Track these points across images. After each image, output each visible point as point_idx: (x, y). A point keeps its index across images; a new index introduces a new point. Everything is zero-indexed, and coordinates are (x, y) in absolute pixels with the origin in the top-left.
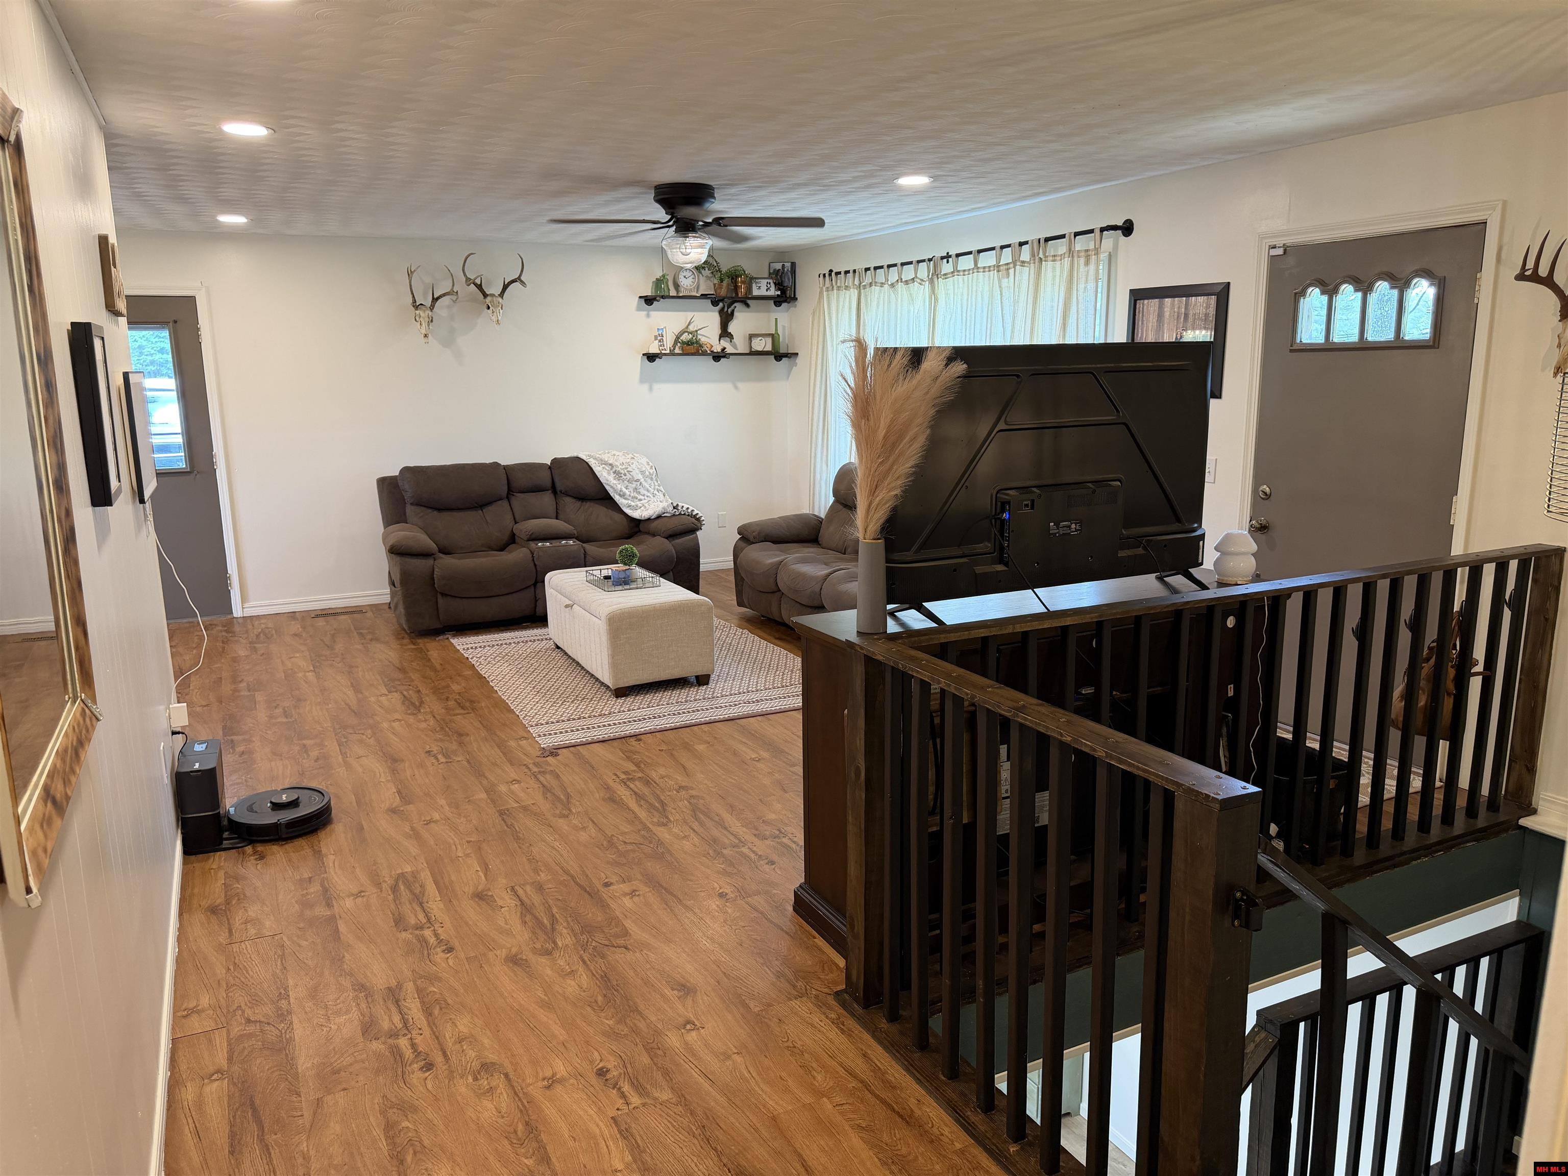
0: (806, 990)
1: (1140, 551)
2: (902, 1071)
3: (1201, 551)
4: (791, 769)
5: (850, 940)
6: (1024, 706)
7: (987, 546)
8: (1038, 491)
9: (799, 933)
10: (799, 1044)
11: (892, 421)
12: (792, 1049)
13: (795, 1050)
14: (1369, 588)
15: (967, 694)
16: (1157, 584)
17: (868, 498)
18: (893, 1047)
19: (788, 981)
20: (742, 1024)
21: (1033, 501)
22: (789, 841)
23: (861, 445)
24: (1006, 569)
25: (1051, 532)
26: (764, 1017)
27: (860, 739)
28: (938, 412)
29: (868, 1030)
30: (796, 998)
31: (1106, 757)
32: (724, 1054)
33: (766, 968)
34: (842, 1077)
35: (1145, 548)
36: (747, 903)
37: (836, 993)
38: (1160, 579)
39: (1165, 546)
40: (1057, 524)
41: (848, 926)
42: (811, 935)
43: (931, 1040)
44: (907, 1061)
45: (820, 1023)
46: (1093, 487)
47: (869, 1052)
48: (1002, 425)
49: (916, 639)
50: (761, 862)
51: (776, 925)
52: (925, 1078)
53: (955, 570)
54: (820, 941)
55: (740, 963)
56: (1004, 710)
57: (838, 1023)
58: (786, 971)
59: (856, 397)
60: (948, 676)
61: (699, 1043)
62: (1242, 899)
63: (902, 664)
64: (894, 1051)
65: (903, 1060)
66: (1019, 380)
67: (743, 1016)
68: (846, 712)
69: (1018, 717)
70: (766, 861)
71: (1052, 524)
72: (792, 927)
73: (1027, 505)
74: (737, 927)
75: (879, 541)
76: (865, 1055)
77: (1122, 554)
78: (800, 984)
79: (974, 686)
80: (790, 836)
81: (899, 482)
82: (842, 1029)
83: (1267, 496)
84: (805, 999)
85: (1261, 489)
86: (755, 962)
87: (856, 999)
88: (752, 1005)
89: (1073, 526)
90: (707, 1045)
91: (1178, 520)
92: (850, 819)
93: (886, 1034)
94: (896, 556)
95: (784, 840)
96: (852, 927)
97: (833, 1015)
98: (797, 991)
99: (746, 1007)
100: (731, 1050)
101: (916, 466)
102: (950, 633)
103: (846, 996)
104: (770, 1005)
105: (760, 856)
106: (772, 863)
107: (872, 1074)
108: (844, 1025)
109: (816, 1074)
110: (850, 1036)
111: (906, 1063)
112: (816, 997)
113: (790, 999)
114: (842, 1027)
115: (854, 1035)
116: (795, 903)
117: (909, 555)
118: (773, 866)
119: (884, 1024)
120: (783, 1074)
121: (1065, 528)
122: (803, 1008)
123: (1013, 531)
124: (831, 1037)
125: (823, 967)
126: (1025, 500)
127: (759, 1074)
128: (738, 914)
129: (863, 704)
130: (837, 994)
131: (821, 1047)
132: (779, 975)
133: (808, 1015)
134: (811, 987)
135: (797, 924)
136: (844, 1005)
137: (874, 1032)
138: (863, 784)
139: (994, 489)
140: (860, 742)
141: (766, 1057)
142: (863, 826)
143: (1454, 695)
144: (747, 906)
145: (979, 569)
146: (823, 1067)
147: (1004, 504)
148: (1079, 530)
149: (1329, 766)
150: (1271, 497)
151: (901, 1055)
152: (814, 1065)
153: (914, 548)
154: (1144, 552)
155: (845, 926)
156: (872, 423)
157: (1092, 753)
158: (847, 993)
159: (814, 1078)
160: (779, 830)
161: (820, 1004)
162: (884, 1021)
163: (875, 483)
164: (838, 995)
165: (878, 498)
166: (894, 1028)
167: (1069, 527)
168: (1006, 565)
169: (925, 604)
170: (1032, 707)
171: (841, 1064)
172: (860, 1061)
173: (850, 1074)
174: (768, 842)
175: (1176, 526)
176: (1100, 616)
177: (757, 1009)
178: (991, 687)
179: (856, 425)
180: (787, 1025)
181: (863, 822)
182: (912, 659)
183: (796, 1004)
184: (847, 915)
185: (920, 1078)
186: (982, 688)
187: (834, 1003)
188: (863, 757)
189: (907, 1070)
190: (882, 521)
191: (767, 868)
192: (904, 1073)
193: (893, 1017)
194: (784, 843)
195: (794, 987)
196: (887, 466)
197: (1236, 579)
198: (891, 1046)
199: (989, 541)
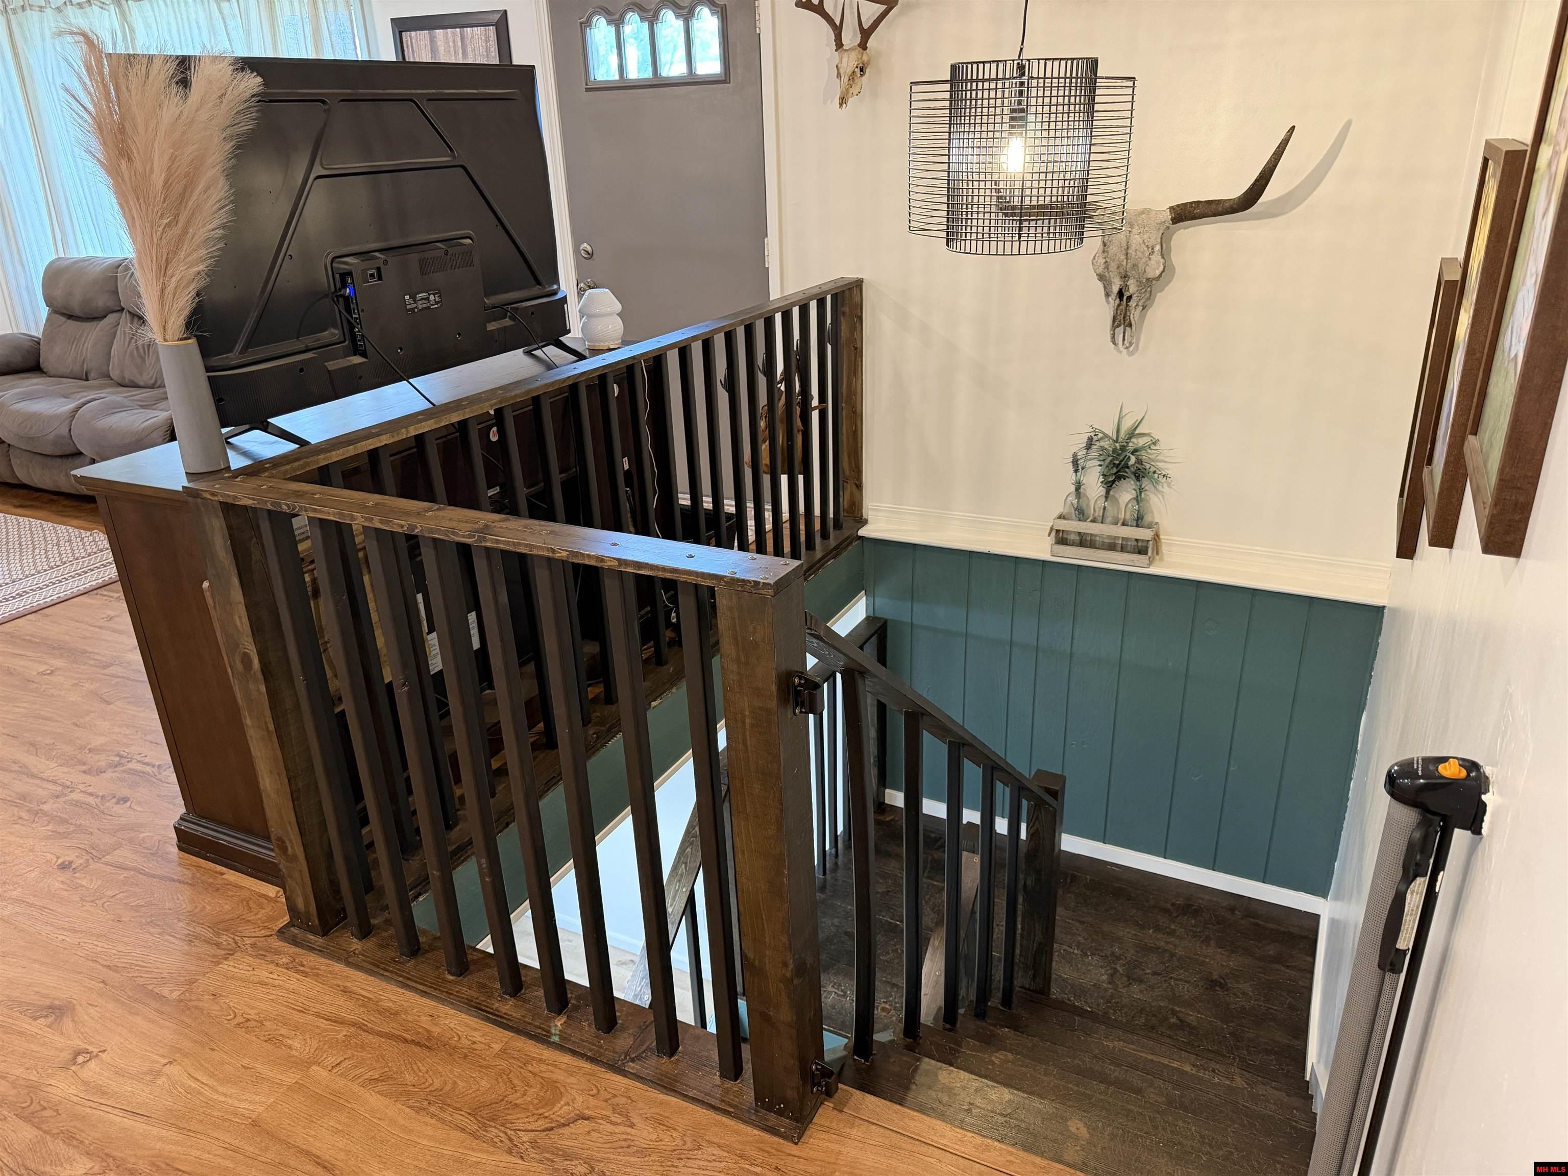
0: (236, 943)
1: (507, 322)
2: (399, 990)
3: (567, 316)
4: (105, 671)
5: (283, 866)
6: (486, 526)
7: (333, 333)
8: (382, 256)
9: (198, 875)
10: (252, 1014)
11: (173, 159)
12: (245, 1024)
13: (253, 1024)
14: (729, 337)
15: (402, 526)
16: (527, 360)
17: (158, 279)
18: (378, 967)
19: (208, 942)
20: (162, 1021)
21: (379, 269)
22: (139, 764)
23: (127, 202)
24: (364, 360)
25: (408, 307)
26: (190, 1001)
27: (240, 617)
28: (238, 147)
29: (339, 959)
30: (226, 959)
31: (620, 565)
32: (150, 1072)
33: (167, 937)
34: (326, 1030)
35: (513, 318)
36: (107, 864)
37: (279, 931)
38: (529, 353)
39: (532, 313)
40: (413, 297)
41: (276, 849)
42: (216, 872)
43: (422, 939)
44: (401, 976)
45: (271, 976)
46: (443, 247)
47: (349, 984)
48: (318, 170)
49: (288, 467)
50: (108, 804)
51: (162, 878)
52: (431, 987)
53: (301, 370)
54: (232, 876)
55: (127, 944)
56: (464, 536)
57: (294, 967)
58: (199, 929)
59: (100, 127)
60: (363, 508)
61: (106, 1074)
62: (800, 685)
63: (287, 505)
64: (381, 972)
65: (396, 977)
66: (326, 107)
67: (157, 1011)
68: (206, 584)
69: (485, 541)
70: (114, 800)
71: (407, 297)
72: (187, 872)
73: (372, 275)
74: (104, 900)
75: (190, 341)
76: (345, 991)
77: (491, 327)
78: (224, 939)
79: (407, 513)
80: (139, 758)
81: (203, 252)
82: (303, 972)
83: (590, 255)
84: (238, 955)
85: (581, 248)
86: (148, 936)
87: (311, 930)
88: (165, 992)
89: (432, 297)
90: (120, 1073)
91: (539, 283)
92: (248, 722)
93: (363, 955)
94: (215, 361)
95: (130, 766)
96: (284, 850)
97: (284, 960)
98: (224, 949)
99: (159, 997)
100: (157, 1062)
101: (223, 226)
102: (329, 451)
103: (295, 930)
104: (191, 982)
105: (103, 797)
106: (125, 800)
107: (362, 1009)
108: (303, 966)
109: (290, 1042)
110: (317, 975)
111: (401, 979)
112: (253, 946)
113: (219, 963)
114: (302, 968)
115: (321, 972)
116: (179, 841)
117: (233, 357)
118: (128, 804)
119: (356, 945)
120: (246, 1062)
121: (423, 301)
122: (241, 967)
123: (363, 311)
124: (292, 987)
125: (248, 905)
126: (371, 269)
127: (212, 1075)
128: (99, 882)
129: (234, 571)
130: (281, 932)
131: (283, 1005)
132: (191, 939)
133: (252, 973)
134: (241, 937)
135: (191, 865)
136: (295, 942)
137: (348, 960)
138: (260, 675)
139: (327, 256)
140: (241, 621)
141: (213, 1050)
142: (271, 727)
143: (802, 430)
144: (109, 869)
145: (332, 365)
146: (296, 1028)
147: (345, 275)
148: (439, 302)
149: (723, 519)
150: (594, 256)
151: (391, 972)
152: (283, 1031)
153: (238, 347)
154: (513, 323)
155: (272, 850)
156: (138, 165)
157: (599, 565)
158: (293, 926)
159: (290, 1048)
160: (118, 755)
161: (261, 953)
162: (355, 940)
163: (164, 258)
164: (283, 933)
165: (174, 279)
166: (370, 944)
167: (428, 299)
168: (364, 354)
169: (272, 420)
170: (497, 524)
171: (318, 1015)
172: (341, 1000)
173: (335, 1022)
174: (109, 775)
175: (536, 290)
176: (501, 402)
177: (175, 995)
178: (429, 510)
179: (113, 171)
180: (226, 997)
181: (270, 720)
182: (298, 494)
183: (228, 966)
184: (273, 837)
185: (425, 989)
186: (418, 514)
187: (281, 943)
188: (251, 640)
189: (405, 986)
190: (186, 312)
191: (119, 809)
192: (403, 991)
193: (365, 932)
194: (133, 770)
195: (218, 945)
196: (176, 231)
197: (607, 343)
198: (375, 968)
199: (335, 327)
